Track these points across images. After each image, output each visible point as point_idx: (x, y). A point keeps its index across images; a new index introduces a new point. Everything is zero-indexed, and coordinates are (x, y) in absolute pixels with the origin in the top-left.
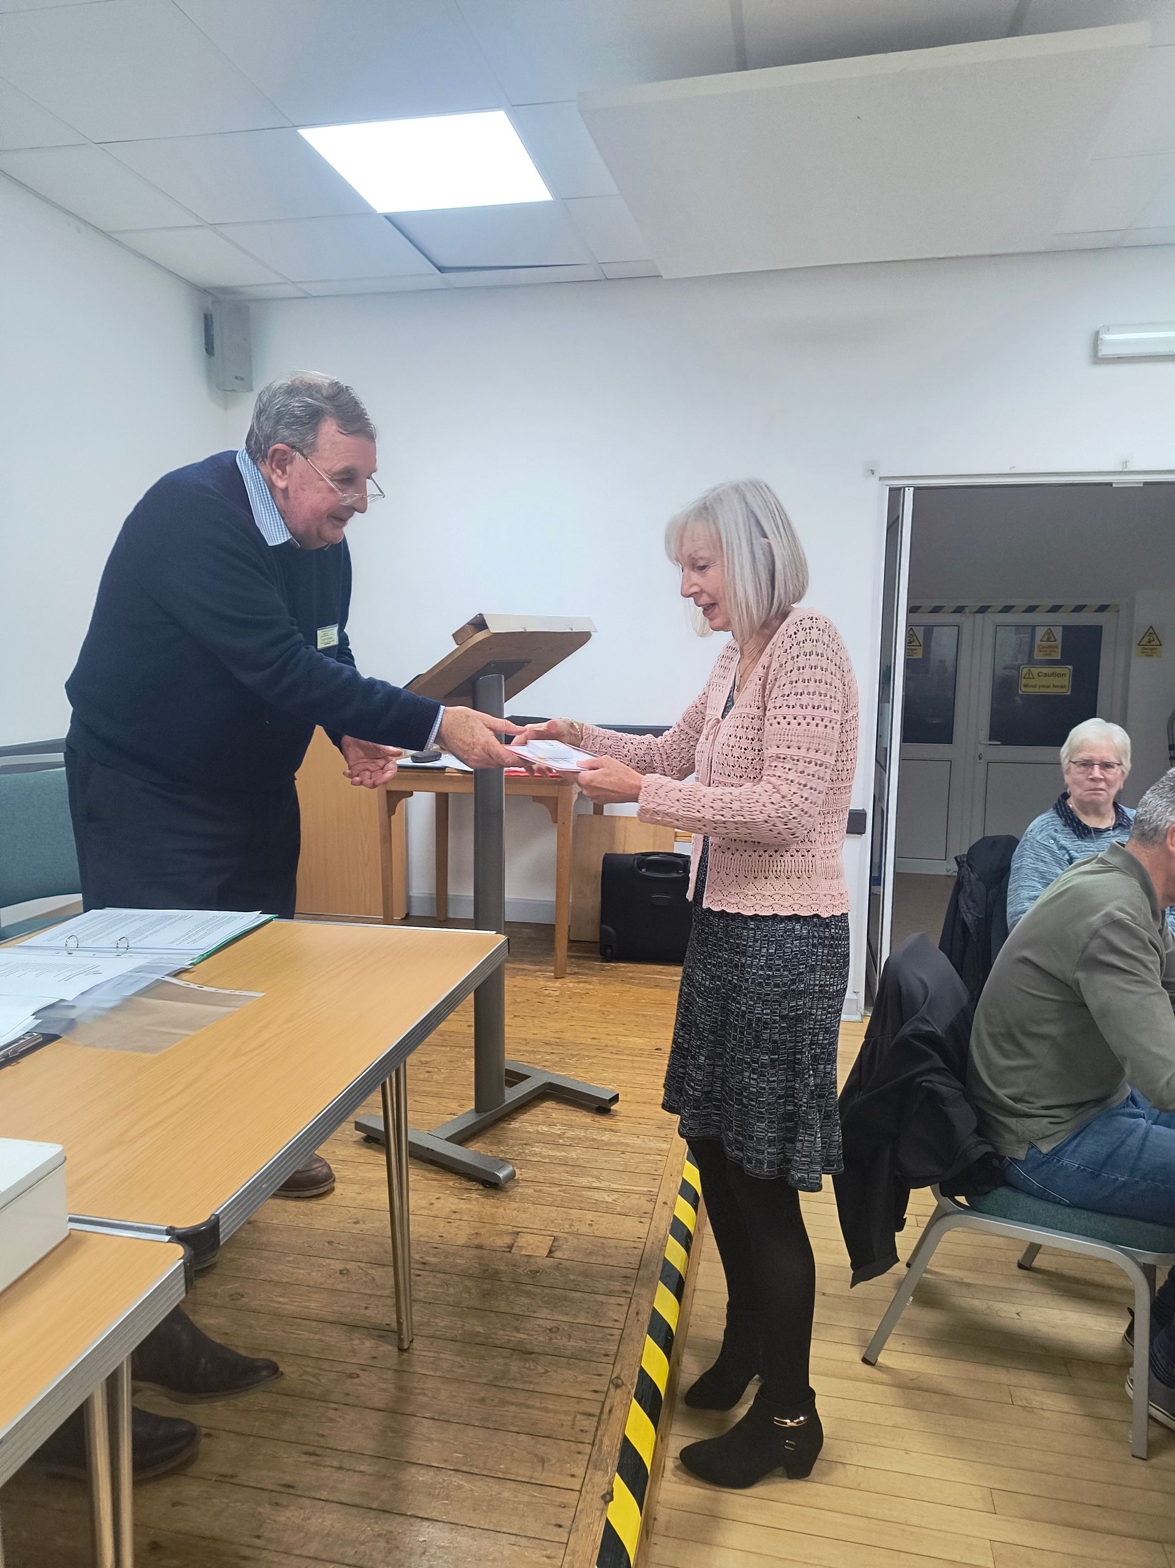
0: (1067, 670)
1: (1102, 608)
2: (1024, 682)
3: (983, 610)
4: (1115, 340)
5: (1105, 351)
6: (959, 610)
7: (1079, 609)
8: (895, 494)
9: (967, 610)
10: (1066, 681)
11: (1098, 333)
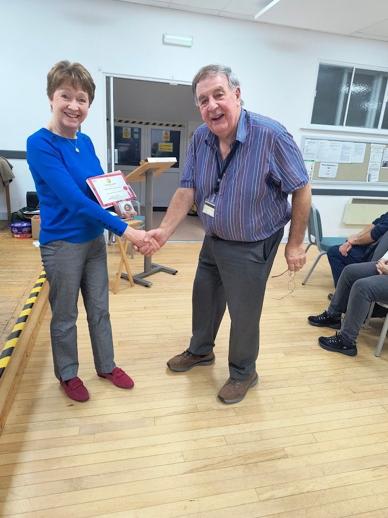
0: (171, 144)
1: (180, 126)
2: (160, 147)
3: (147, 124)
4: (169, 38)
5: (166, 41)
6: (141, 123)
7: (174, 126)
8: (108, 78)
9: (143, 123)
10: (171, 148)
11: (164, 35)
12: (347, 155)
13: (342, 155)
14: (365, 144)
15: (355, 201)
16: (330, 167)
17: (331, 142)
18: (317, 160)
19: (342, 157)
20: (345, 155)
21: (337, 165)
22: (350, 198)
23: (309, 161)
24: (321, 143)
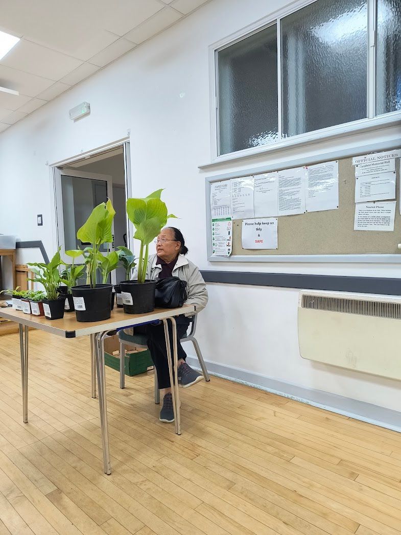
11: (69, 113)
12: (293, 197)
13: (281, 199)
14: (335, 164)
15: (308, 302)
16: (261, 226)
17: (255, 176)
18: (235, 217)
19: (283, 204)
20: (288, 198)
21: (276, 222)
22: (295, 295)
23: (223, 220)
24: (235, 184)
